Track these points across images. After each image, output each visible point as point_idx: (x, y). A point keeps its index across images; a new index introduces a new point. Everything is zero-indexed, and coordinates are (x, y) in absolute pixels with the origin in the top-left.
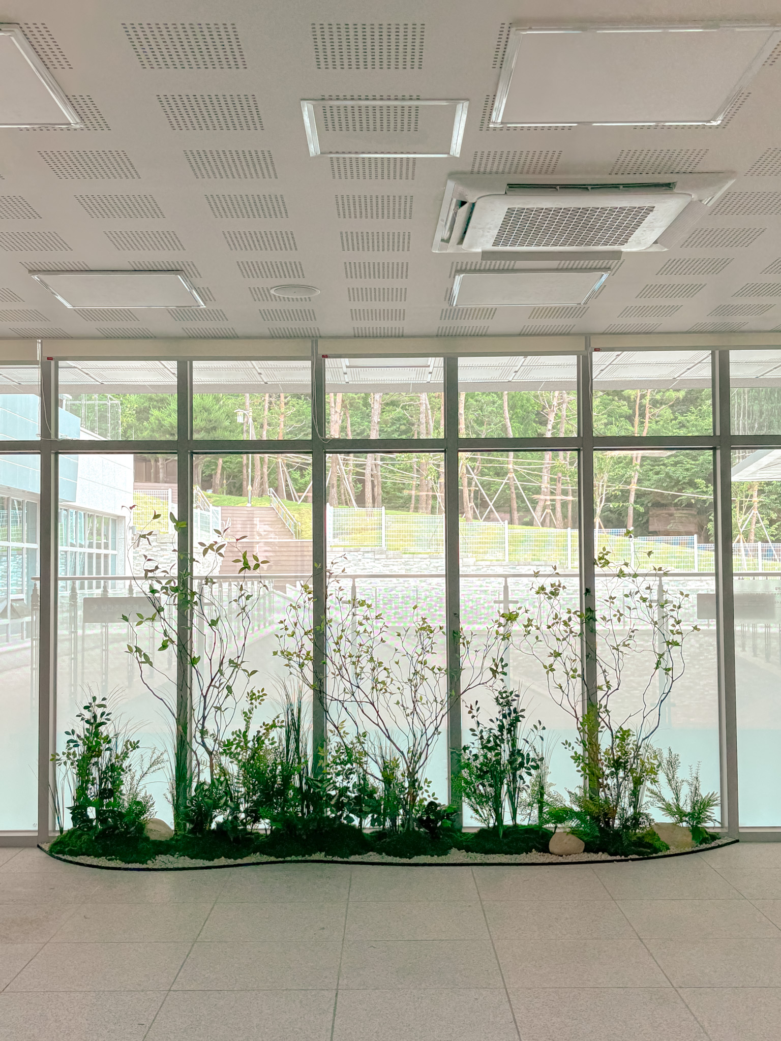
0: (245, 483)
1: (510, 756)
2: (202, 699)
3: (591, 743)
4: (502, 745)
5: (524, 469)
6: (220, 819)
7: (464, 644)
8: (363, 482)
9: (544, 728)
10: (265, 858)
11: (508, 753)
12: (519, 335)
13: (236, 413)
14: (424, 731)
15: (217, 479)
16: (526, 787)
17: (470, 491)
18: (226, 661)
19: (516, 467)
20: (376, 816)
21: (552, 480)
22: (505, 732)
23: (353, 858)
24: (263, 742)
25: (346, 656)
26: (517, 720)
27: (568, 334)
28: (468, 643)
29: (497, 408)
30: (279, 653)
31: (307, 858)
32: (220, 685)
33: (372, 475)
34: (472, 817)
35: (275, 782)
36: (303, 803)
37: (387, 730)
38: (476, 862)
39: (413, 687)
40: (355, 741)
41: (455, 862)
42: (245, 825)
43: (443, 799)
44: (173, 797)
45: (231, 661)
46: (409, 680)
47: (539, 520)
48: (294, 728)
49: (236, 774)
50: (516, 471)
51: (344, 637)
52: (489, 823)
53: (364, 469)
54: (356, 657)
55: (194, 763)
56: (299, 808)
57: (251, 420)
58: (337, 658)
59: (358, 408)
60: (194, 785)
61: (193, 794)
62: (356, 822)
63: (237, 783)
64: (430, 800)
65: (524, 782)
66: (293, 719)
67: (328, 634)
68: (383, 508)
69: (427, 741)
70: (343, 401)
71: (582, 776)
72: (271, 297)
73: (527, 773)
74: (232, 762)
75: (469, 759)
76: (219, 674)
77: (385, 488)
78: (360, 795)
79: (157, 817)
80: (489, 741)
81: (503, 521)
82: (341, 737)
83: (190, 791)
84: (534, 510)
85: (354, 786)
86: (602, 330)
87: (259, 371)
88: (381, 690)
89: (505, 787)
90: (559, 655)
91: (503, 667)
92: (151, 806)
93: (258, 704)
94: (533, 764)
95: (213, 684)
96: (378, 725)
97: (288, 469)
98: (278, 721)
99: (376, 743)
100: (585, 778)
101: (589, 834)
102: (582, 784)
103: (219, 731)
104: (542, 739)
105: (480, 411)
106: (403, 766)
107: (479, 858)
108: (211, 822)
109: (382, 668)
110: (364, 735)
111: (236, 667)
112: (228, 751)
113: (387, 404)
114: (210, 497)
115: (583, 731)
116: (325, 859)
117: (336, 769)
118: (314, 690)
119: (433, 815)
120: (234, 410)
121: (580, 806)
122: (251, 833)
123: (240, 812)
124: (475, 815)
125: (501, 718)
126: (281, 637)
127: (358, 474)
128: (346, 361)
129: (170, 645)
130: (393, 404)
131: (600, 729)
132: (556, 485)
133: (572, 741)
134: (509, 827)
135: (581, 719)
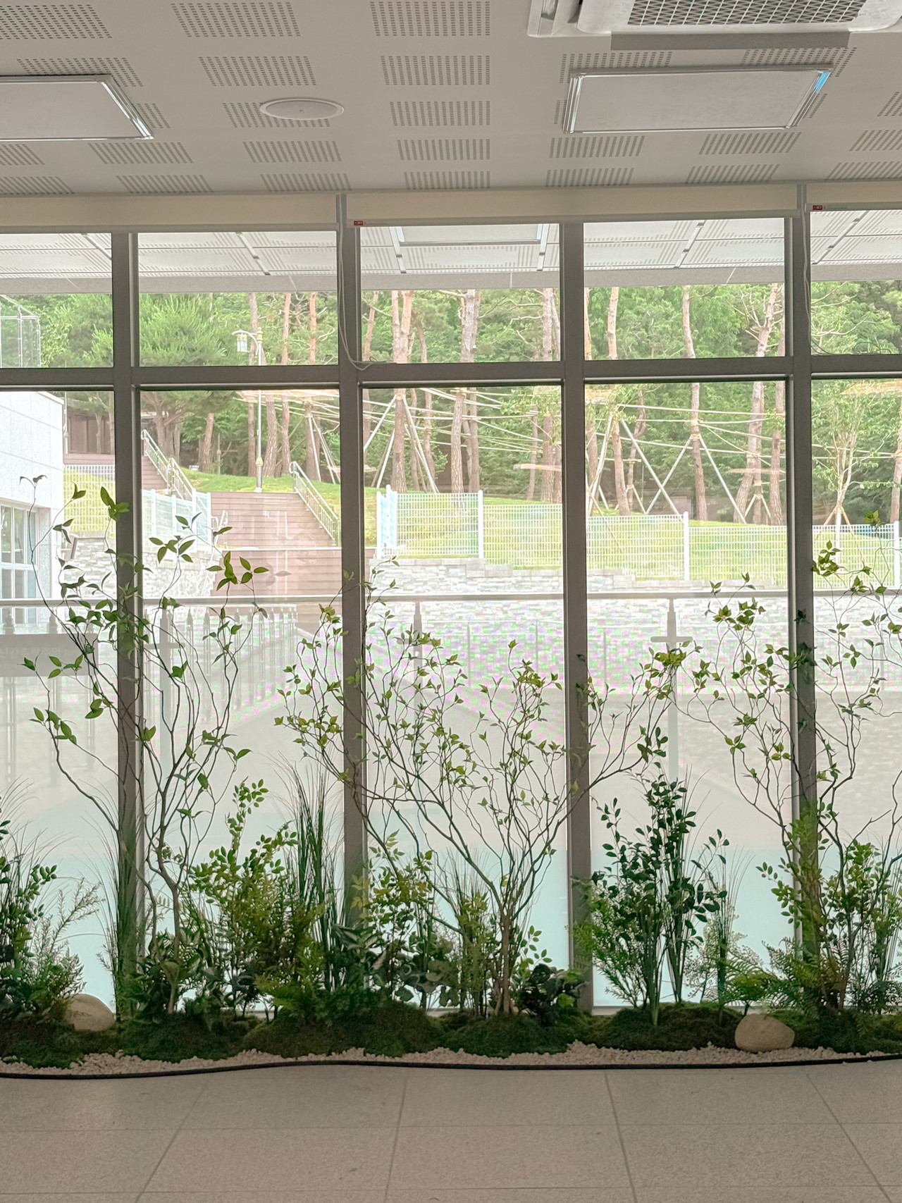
0: (252, 454)
1: (670, 889)
2: (160, 797)
3: (805, 867)
4: (658, 871)
5: (719, 426)
6: (191, 995)
7: (593, 704)
8: (447, 450)
9: (726, 843)
10: (267, 1058)
11: (667, 883)
12: (686, 184)
13: (235, 337)
14: (527, 849)
15: (206, 449)
16: (697, 941)
17: (627, 464)
18: (198, 734)
19: (704, 424)
20: (448, 988)
21: (764, 444)
22: (662, 850)
23: (408, 1058)
24: (261, 868)
25: (399, 727)
26: (682, 830)
27: (768, 182)
28: (600, 703)
29: (672, 325)
30: (285, 721)
31: (335, 1057)
32: (188, 774)
33: (463, 440)
34: (607, 990)
35: (281, 932)
36: (327, 968)
37: (466, 847)
38: (613, 1062)
39: (508, 776)
40: (413, 866)
41: (578, 1063)
42: (231, 1004)
43: (560, 961)
44: (114, 961)
45: (206, 735)
46: (502, 765)
47: (743, 514)
48: (312, 844)
49: (217, 921)
50: (703, 430)
51: (394, 696)
52: (636, 1000)
53: (450, 429)
54: (414, 727)
55: (148, 902)
56: (321, 977)
57: (260, 348)
58: (382, 730)
59: (439, 328)
60: (148, 939)
61: (147, 953)
62: (416, 999)
63: (218, 935)
64: (537, 962)
65: (694, 932)
66: (310, 831)
67: (369, 690)
68: (480, 493)
69: (533, 863)
70: (413, 315)
71: (790, 921)
72: (260, 118)
73: (698, 916)
74: (210, 902)
75: (602, 895)
76: (186, 757)
77: (486, 460)
78: (422, 955)
79: (85, 991)
80: (635, 865)
81: (681, 513)
82: (390, 859)
83: (142, 948)
84: (735, 496)
85: (412, 940)
86: (825, 175)
87: (255, 254)
88: (456, 781)
89: (663, 940)
90: (753, 721)
91: (659, 743)
92: (77, 974)
93: (252, 807)
94: (708, 901)
95: (177, 772)
96: (451, 839)
97: (324, 430)
98: (286, 835)
99: (449, 870)
100: (797, 926)
101: (801, 1018)
102: (791, 936)
103: (187, 850)
104: (724, 860)
105: (643, 331)
106: (492, 908)
107: (620, 1056)
108: (176, 999)
109: (458, 745)
110: (429, 855)
111: (214, 744)
112: (203, 884)
113: (488, 320)
114: (193, 478)
115: (793, 847)
116: (365, 1059)
117: (382, 911)
118: (346, 783)
119: (543, 987)
120: (232, 331)
121: (786, 972)
122: (243, 1018)
123: (224, 983)
124: (612, 987)
125: (656, 826)
126: (289, 693)
127: (441, 437)
128: (397, 233)
129: (106, 710)
130: (499, 319)
131: (820, 844)
132: (770, 453)
133: (774, 864)
134: (668, 1007)
135: (789, 829)
